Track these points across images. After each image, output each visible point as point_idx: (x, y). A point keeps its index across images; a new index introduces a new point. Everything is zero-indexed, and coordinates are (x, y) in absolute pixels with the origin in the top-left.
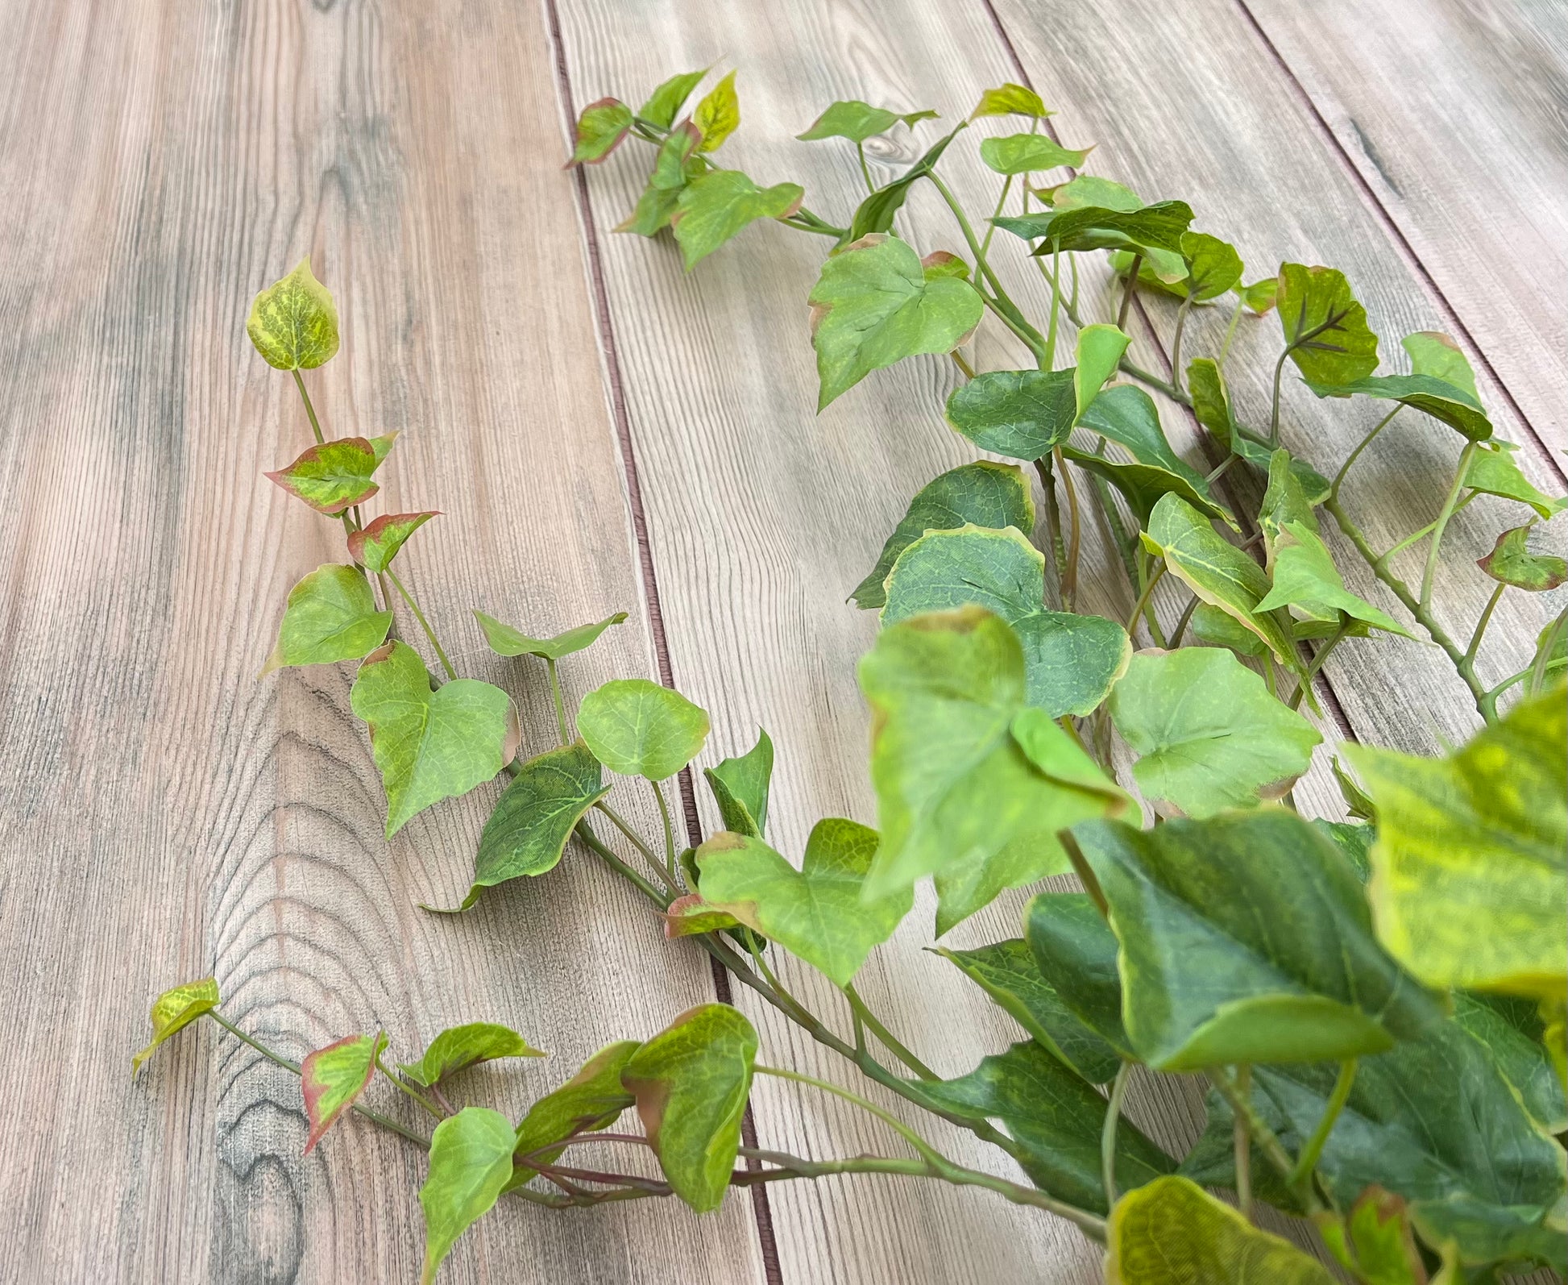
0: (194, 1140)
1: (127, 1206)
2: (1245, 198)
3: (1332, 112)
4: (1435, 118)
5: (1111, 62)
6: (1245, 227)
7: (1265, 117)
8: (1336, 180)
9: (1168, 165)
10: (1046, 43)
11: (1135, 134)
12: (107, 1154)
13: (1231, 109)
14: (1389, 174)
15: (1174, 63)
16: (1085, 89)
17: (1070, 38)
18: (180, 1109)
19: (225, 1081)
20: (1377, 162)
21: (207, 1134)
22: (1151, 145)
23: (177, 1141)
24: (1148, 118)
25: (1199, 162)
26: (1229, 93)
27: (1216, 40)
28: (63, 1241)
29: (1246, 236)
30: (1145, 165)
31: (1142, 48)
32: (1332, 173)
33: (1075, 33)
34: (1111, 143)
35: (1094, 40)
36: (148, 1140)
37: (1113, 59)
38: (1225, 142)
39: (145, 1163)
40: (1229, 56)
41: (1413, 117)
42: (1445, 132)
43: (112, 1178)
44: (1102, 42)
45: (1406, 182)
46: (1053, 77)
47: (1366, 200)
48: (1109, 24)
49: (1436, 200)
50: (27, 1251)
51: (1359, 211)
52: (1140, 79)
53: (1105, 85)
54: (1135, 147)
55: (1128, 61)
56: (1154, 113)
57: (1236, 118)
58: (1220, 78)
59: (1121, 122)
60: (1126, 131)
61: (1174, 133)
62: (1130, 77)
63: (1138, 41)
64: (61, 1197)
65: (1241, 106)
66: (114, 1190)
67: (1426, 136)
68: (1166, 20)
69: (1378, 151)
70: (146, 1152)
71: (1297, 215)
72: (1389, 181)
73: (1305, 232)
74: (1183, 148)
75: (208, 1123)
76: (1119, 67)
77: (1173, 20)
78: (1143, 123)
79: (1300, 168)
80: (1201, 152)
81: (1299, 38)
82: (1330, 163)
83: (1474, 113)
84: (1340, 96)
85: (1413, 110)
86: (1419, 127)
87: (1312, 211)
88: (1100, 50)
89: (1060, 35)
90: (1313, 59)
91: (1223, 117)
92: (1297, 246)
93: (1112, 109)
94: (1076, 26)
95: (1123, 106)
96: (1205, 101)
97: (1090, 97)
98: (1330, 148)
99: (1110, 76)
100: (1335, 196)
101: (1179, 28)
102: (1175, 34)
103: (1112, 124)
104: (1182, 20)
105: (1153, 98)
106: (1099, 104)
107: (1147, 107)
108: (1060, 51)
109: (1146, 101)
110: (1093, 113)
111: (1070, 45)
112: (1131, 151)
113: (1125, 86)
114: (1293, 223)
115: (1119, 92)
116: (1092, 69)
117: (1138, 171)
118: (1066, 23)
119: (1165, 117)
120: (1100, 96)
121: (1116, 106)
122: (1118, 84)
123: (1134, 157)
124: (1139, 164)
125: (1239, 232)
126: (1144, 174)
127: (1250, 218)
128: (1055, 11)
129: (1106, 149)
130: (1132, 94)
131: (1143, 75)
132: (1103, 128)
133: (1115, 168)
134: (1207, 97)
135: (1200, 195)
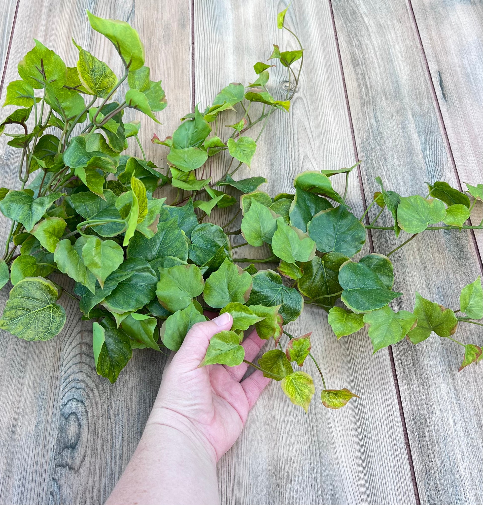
0: (55, 409)
1: (37, 426)
2: (398, 103)
3: (433, 68)
4: (466, 69)
5: (369, 50)
6: (395, 114)
7: (412, 71)
8: (428, 96)
9: (377, 91)
10: (350, 43)
11: (369, 78)
12: (32, 413)
13: (402, 68)
14: (444, 93)
15: (388, 50)
16: (358, 61)
17: (358, 40)
18: (51, 401)
19: (64, 393)
20: (442, 88)
21: (58, 407)
22: (374, 83)
23: (50, 409)
24: (375, 72)
25: (387, 90)
26: (403, 62)
27: (404, 40)
28: (20, 435)
29: (394, 118)
30: (370, 91)
31: (380, 44)
32: (427, 93)
33: (360, 38)
34: (361, 83)
35: (365, 41)
36: (43, 409)
37: (370, 48)
38: (397, 81)
39: (42, 415)
40: (407, 46)
41: (458, 70)
42: (467, 76)
43: (34, 419)
44: (368, 42)
45: (449, 95)
46: (349, 56)
47: (435, 103)
48: (372, 34)
49: (457, 103)
50: (11, 438)
51: (432, 107)
52: (376, 56)
53: (364, 59)
54: (368, 84)
55: (374, 49)
56: (378, 71)
57: (403, 72)
58: (402, 56)
59: (366, 74)
60: (367, 77)
61: (382, 78)
62: (373, 56)
63: (379, 41)
64: (20, 424)
65: (405, 66)
66: (34, 422)
67: (461, 77)
68: (390, 32)
69: (444, 84)
70: (42, 412)
71: (412, 109)
72: (444, 95)
73: (413, 116)
74: (383, 84)
75: (58, 404)
76: (371, 52)
77: (392, 32)
78: (373, 75)
79: (417, 91)
80: (388, 85)
81: (431, 39)
82: (427, 88)
83: (479, 67)
84: (438, 62)
85: (460, 67)
86: (460, 73)
87: (417, 108)
88: (366, 45)
89: (355, 39)
90: (433, 48)
91: (399, 71)
92: (409, 121)
93: (365, 69)
94: (361, 36)
95: (368, 68)
96: (395, 65)
97: (359, 64)
98: (429, 83)
99: (367, 55)
100: (426, 101)
101: (394, 36)
102: (392, 38)
103: (363, 75)
104: (395, 32)
105: (379, 64)
106: (361, 67)
107: (376, 68)
108: (353, 45)
109: (376, 66)
110: (358, 70)
111: (357, 43)
112: (366, 85)
113: (371, 60)
114: (410, 112)
115: (368, 62)
116: (362, 52)
117: (367, 94)
118: (358, 34)
119: (380, 72)
120: (362, 64)
121: (366, 68)
122: (369, 59)
123: (367, 88)
124: (368, 91)
125: (392, 116)
126: (369, 95)
127: (397, 111)
128: (355, 29)
129: (359, 85)
130: (372, 63)
131: (378, 55)
132: (360, 76)
133: (360, 92)
134: (396, 63)
135: (384, 102)
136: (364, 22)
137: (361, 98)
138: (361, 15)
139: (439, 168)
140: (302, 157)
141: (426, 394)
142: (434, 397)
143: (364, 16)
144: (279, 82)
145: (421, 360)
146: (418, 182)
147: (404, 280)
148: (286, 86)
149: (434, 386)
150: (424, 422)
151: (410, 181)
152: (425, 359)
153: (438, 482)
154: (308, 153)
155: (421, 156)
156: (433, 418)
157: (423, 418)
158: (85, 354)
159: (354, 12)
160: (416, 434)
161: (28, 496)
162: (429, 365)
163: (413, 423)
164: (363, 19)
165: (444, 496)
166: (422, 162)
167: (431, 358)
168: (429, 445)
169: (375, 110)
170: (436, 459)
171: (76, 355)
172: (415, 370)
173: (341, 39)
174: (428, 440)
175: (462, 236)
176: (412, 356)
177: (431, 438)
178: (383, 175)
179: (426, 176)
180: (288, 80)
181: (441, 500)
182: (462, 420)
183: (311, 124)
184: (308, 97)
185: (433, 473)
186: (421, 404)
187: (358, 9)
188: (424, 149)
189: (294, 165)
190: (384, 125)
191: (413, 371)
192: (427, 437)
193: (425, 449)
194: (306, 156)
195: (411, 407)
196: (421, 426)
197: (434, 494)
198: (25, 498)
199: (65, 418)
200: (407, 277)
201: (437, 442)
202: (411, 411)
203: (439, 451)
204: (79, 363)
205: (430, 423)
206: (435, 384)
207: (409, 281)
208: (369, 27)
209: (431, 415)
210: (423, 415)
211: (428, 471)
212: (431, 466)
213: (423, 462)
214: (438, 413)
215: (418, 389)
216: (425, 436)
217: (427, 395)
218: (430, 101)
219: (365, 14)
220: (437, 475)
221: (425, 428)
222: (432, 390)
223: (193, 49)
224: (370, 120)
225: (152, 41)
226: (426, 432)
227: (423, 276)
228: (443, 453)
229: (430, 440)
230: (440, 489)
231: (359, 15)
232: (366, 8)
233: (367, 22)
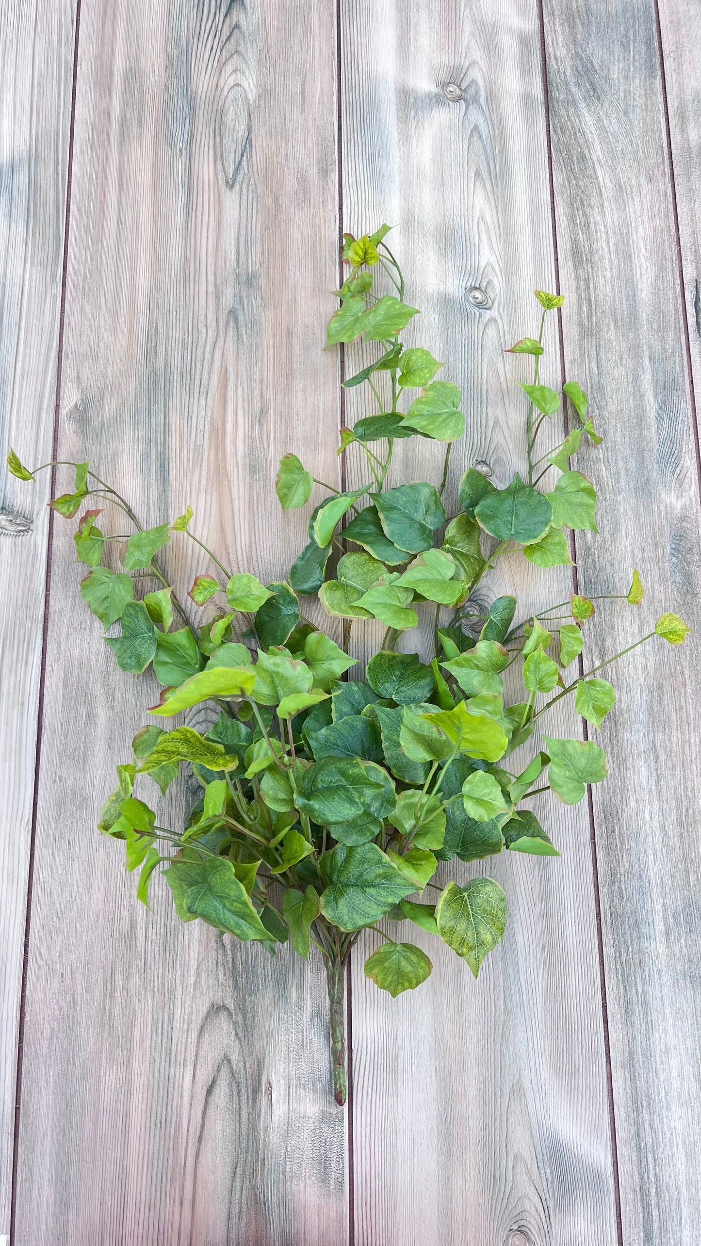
2: (631, 335)
3: (689, 273)
5: (599, 234)
6: (625, 356)
7: (657, 278)
8: (675, 324)
9: (603, 312)
10: (572, 218)
11: (595, 288)
13: (644, 271)
15: (628, 235)
16: (582, 255)
17: (585, 215)
20: (697, 312)
22: (601, 296)
24: (604, 277)
25: (618, 311)
26: (647, 259)
27: (653, 218)
29: (624, 362)
30: (594, 312)
31: (616, 223)
32: (675, 319)
33: (588, 211)
34: (583, 295)
35: (595, 216)
37: (600, 231)
38: (634, 296)
40: (655, 229)
44: (598, 218)
46: (569, 245)
47: (683, 337)
48: (606, 204)
51: (678, 345)
52: (609, 247)
53: (592, 252)
54: (593, 299)
55: (607, 233)
56: (608, 274)
57: (644, 278)
58: (646, 248)
59: (591, 280)
60: (591, 286)
61: (613, 288)
62: (604, 245)
63: (616, 218)
65: (649, 269)
68: (633, 200)
71: (650, 348)
72: (698, 324)
73: (650, 360)
74: (614, 300)
76: (601, 239)
77: (637, 200)
78: (601, 281)
79: (661, 315)
80: (621, 303)
81: (692, 217)
82: (676, 311)
84: (697, 262)
87: (657, 345)
88: (596, 224)
89: (580, 212)
90: (694, 234)
91: (639, 277)
92: (644, 369)
93: (590, 270)
94: (590, 205)
95: (595, 268)
96: (634, 265)
97: (583, 261)
98: (680, 301)
99: (595, 244)
100: (671, 335)
102: (635, 212)
103: (587, 281)
104: (641, 201)
105: (611, 262)
106: (585, 266)
107: (606, 269)
108: (577, 224)
109: (607, 264)
110: (581, 272)
111: (583, 220)
112: (590, 300)
113: (601, 252)
114: (647, 353)
115: (596, 257)
116: (588, 239)
117: (590, 316)
118: (585, 202)
119: (612, 277)
120: (587, 260)
121: (592, 268)
122: (598, 250)
123: (591, 306)
124: (591, 311)
125: (622, 358)
126: (591, 320)
127: (629, 349)
128: (583, 192)
129: (579, 299)
130: (602, 259)
131: (611, 244)
132: (582, 283)
133: (580, 313)
134: (636, 261)
135: (612, 333)
136: (597, 178)
137: (580, 323)
138: (593, 163)
139: (676, 452)
140: (491, 424)
141: (621, 780)
142: (630, 784)
143: (597, 166)
144: (466, 289)
145: (620, 735)
146: (646, 472)
147: (611, 623)
148: (474, 297)
149: (632, 769)
150: (615, 815)
151: (634, 470)
152: (625, 734)
153: (623, 888)
154: (500, 416)
155: (654, 430)
156: (626, 809)
157: (614, 809)
158: (211, 710)
159: (583, 158)
160: (604, 829)
161: (156, 886)
162: (629, 742)
163: (603, 815)
164: (596, 173)
165: (629, 904)
166: (655, 439)
167: (633, 732)
168: (618, 843)
169: (598, 346)
170: (625, 860)
171: (200, 711)
172: (612, 748)
173: (560, 210)
174: (617, 837)
175: (694, 561)
176: (610, 729)
177: (621, 834)
178: (600, 459)
179: (657, 463)
180: (478, 286)
181: (624, 908)
182: (660, 813)
183: (507, 366)
184: (505, 318)
185: (618, 876)
186: (614, 792)
187: (589, 152)
188: (659, 418)
189: (479, 436)
190: (608, 374)
191: (609, 749)
192: (617, 833)
193: (613, 848)
194: (496, 422)
195: (602, 795)
196: (611, 820)
197: (617, 901)
198: (153, 888)
199: (192, 792)
200: (616, 618)
201: (628, 839)
202: (601, 800)
203: (629, 851)
204: (205, 721)
205: (622, 815)
206: (633, 766)
207: (618, 624)
208: (603, 189)
209: (624, 807)
210: (615, 805)
211: (613, 875)
212: (617, 868)
213: (608, 863)
214: (633, 804)
215: (612, 772)
216: (615, 832)
217: (623, 780)
218: (678, 334)
219: (599, 162)
220: (623, 879)
221: (615, 821)
222: (629, 775)
223: (341, 219)
224: (590, 363)
225: (280, 202)
226: (616, 826)
227: (637, 618)
228: (633, 852)
229: (620, 837)
230: (624, 895)
231: (590, 163)
232: (602, 149)
233: (600, 179)
